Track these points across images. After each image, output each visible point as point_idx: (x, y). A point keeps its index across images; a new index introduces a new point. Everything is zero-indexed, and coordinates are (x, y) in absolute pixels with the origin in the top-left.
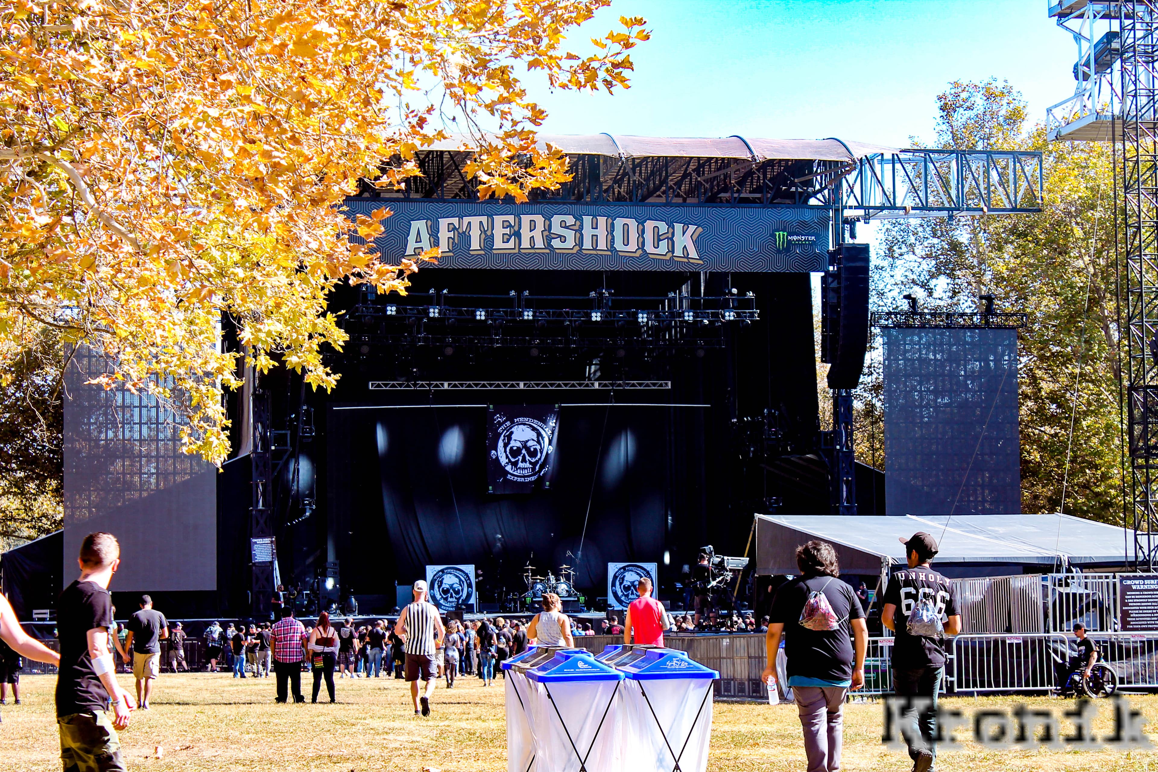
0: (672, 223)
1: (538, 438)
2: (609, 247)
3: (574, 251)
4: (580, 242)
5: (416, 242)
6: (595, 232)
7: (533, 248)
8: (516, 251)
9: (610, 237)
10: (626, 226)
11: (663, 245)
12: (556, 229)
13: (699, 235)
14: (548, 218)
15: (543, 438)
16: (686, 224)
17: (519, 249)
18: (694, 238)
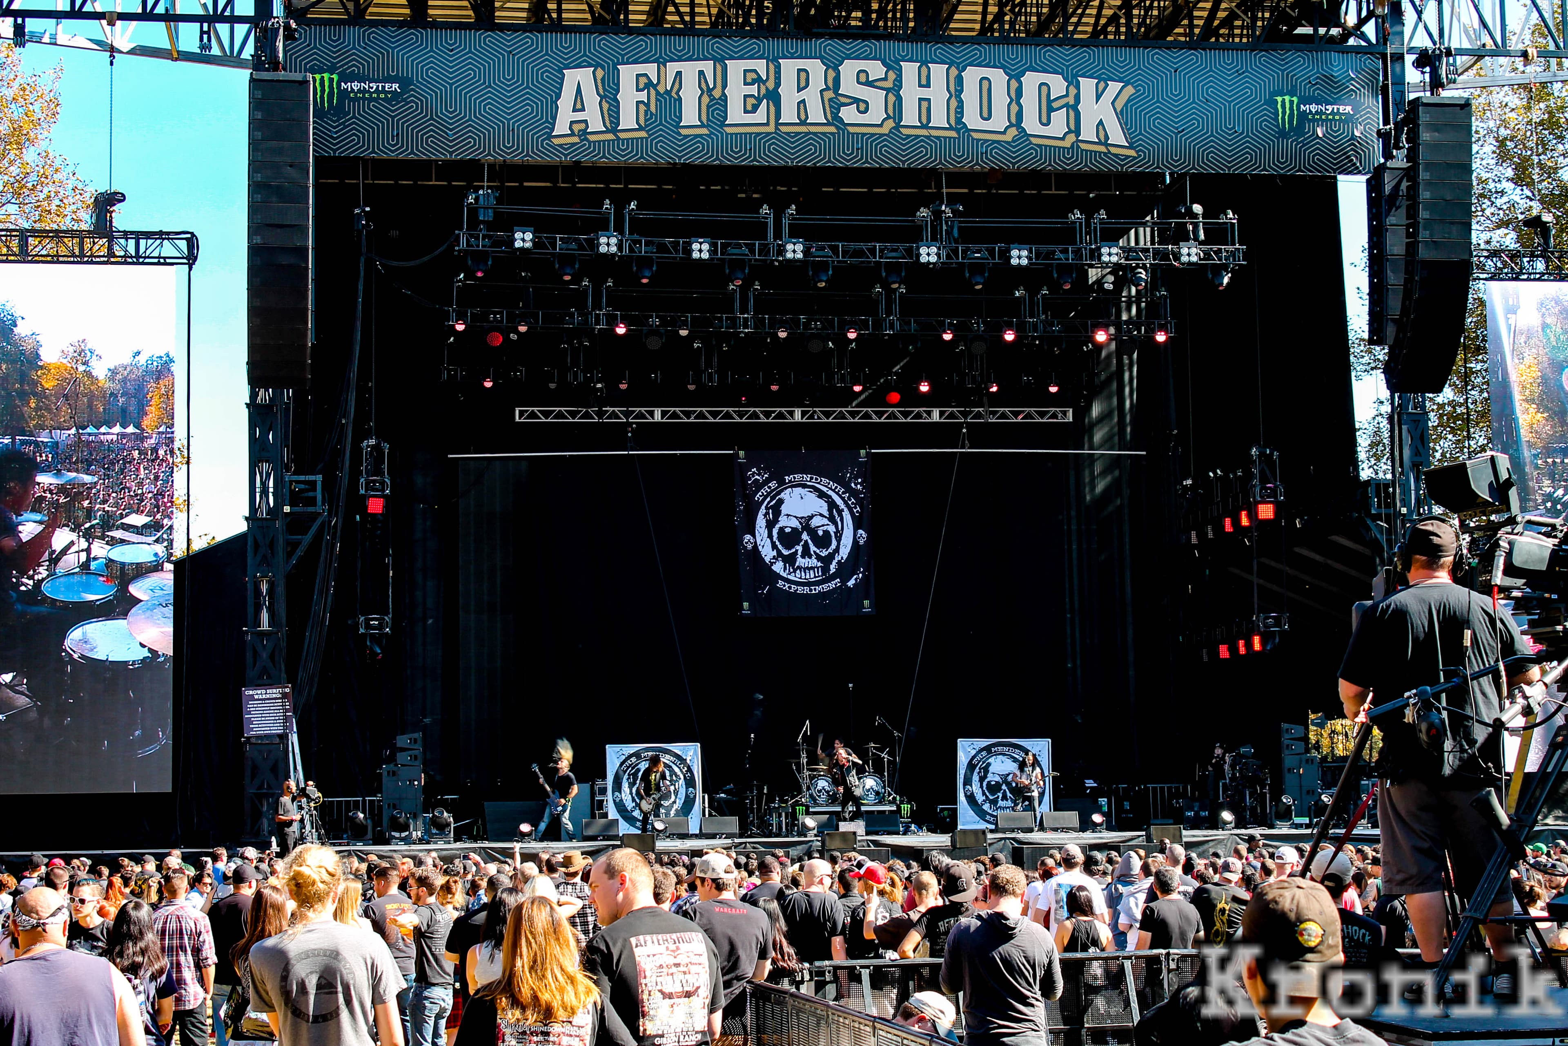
0: (1075, 76)
1: (830, 510)
2: (953, 123)
3: (885, 130)
4: (896, 112)
5: (575, 110)
6: (924, 93)
7: (803, 123)
8: (771, 128)
9: (954, 103)
10: (985, 83)
11: (1059, 119)
12: (849, 86)
13: (1128, 101)
14: (833, 65)
15: (840, 512)
16: (1103, 79)
17: (777, 124)
18: (1119, 105)
